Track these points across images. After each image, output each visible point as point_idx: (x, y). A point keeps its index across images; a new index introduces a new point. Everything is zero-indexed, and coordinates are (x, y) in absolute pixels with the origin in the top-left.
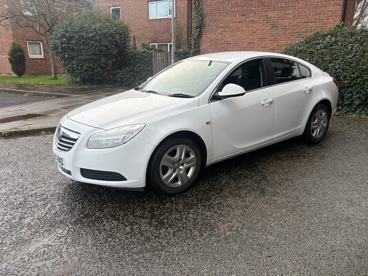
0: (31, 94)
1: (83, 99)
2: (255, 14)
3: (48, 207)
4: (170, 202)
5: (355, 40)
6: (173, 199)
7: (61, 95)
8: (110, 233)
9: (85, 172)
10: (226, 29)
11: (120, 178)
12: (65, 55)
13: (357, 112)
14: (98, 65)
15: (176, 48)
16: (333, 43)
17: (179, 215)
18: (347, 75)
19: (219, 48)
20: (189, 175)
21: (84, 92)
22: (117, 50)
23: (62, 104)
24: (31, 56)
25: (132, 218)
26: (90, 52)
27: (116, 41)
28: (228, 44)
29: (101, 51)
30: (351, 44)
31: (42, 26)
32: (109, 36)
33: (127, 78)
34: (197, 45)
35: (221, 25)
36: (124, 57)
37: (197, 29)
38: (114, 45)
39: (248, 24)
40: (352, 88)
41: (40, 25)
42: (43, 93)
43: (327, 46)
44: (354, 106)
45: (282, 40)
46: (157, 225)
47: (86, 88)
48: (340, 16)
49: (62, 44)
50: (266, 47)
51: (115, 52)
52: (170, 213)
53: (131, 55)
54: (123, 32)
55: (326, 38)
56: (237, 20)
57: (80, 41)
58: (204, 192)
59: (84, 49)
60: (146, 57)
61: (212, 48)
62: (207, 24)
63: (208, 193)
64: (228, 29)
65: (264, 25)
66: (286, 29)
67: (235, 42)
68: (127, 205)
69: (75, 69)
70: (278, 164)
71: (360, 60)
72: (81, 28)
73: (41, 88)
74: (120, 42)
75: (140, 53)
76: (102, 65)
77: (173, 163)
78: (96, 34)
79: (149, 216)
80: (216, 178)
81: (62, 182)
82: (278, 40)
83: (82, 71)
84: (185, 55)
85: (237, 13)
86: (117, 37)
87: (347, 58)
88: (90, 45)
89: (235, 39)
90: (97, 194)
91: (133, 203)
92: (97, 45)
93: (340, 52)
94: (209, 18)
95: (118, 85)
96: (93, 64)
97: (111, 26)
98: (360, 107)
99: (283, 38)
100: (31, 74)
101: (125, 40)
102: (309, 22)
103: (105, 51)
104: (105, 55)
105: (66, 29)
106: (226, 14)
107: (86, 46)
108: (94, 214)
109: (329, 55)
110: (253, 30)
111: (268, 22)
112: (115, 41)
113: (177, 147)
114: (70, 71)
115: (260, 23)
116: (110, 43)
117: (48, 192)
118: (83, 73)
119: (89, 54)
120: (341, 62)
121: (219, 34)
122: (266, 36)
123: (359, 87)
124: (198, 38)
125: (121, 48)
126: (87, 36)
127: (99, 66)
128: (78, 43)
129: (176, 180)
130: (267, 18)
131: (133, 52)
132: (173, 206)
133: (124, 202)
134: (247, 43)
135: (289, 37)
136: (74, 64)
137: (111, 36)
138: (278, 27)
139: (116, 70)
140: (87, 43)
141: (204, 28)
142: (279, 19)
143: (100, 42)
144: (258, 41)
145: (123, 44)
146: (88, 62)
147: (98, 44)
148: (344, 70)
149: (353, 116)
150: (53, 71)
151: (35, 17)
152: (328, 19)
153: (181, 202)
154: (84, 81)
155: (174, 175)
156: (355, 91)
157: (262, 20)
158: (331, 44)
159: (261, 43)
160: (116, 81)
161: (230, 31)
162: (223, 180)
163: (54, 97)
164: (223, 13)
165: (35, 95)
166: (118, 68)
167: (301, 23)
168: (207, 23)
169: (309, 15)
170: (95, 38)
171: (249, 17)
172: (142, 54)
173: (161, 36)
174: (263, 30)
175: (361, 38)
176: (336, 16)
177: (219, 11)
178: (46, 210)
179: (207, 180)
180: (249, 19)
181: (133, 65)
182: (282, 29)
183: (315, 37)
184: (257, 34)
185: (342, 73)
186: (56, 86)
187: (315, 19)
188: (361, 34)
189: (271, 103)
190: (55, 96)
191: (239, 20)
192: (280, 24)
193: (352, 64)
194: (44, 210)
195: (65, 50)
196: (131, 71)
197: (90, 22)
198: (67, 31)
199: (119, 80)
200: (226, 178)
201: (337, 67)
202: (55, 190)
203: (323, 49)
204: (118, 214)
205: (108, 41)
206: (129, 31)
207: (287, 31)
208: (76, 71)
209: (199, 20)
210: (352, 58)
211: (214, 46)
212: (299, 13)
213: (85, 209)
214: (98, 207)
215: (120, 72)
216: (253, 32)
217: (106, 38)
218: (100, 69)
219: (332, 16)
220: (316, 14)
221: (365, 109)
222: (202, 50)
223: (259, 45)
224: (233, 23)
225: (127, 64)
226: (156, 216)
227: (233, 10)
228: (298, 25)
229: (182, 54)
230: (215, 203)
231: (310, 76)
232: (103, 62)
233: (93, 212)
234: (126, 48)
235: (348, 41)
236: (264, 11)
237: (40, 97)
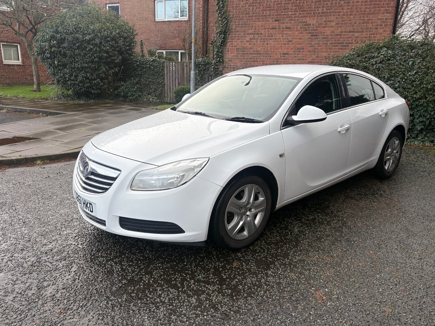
0: (11, 110)
1: (81, 117)
2: (291, 20)
3: (73, 269)
4: (236, 259)
5: (416, 55)
7: (50, 112)
8: (171, 307)
9: (125, 222)
10: (256, 36)
11: (177, 229)
12: (54, 62)
13: (419, 139)
14: (97, 75)
15: (188, 57)
16: (391, 57)
17: (256, 278)
18: (408, 95)
19: (247, 58)
20: (257, 222)
21: (80, 109)
22: (120, 57)
23: (55, 124)
24: (6, 62)
25: (194, 284)
26: (87, 58)
27: (120, 46)
28: (258, 54)
29: (100, 58)
30: (411, 59)
31: (23, 25)
32: (110, 40)
33: (132, 92)
34: (220, 54)
35: (250, 31)
36: (129, 66)
37: (220, 34)
38: (116, 51)
39: (283, 31)
40: (414, 110)
41: (19, 24)
42: (26, 108)
43: (383, 60)
44: (416, 132)
45: (322, 52)
46: (232, 293)
47: (82, 104)
48: (391, 25)
49: (51, 47)
50: (303, 59)
51: (118, 59)
52: (242, 275)
53: (137, 64)
54: (128, 36)
55: (382, 51)
56: (269, 26)
57: (75, 44)
58: (276, 244)
59: (80, 54)
60: (156, 66)
61: (238, 59)
62: (233, 30)
63: (282, 246)
64: (258, 36)
65: (301, 33)
66: (328, 39)
67: (266, 51)
68: (182, 265)
69: (67, 79)
71: (423, 78)
72: (75, 28)
73: (22, 102)
74: (125, 48)
75: (149, 61)
76: (102, 75)
77: (240, 207)
78: (95, 36)
79: (217, 281)
80: (284, 224)
82: (318, 52)
83: (77, 82)
84: (206, 66)
85: (270, 18)
86: (121, 42)
87: (408, 75)
88: (87, 50)
89: (267, 49)
91: (189, 261)
92: (96, 50)
93: (400, 67)
94: (235, 22)
95: (121, 101)
96: (91, 74)
97: (113, 27)
98: (422, 133)
99: (324, 49)
100: (5, 84)
101: (130, 45)
102: (354, 32)
103: (106, 58)
104: (107, 63)
105: (57, 30)
106: (256, 19)
107: (82, 51)
108: (141, 279)
109: (387, 70)
110: (288, 39)
111: (306, 30)
112: (118, 46)
113: (246, 187)
114: (60, 82)
115: (297, 31)
116: (112, 48)
118: (78, 85)
119: (86, 60)
120: (401, 80)
121: (247, 41)
122: (303, 46)
123: (422, 109)
124: (221, 46)
125: (125, 55)
126: (83, 38)
127: (98, 76)
128: (71, 47)
129: (242, 229)
130: (305, 25)
131: (140, 60)
132: (243, 266)
133: (176, 260)
134: (281, 54)
135: (331, 49)
136: (65, 74)
137: (113, 39)
138: (319, 36)
139: (118, 82)
140: (83, 47)
141: (229, 34)
142: (320, 27)
143: (99, 47)
144: (294, 51)
145: (128, 50)
146: (84, 71)
147: (98, 49)
148: (404, 88)
149: (415, 144)
150: (35, 80)
151: (13, 13)
152: (377, 28)
153: (252, 260)
154: (78, 95)
155: (241, 223)
156: (417, 114)
157: (299, 27)
158: (389, 58)
159: (298, 54)
160: (118, 96)
161: (261, 39)
162: (294, 227)
163: (41, 114)
164: (252, 16)
165: (16, 111)
166: (121, 80)
167: (345, 32)
168: (233, 28)
169: (355, 23)
170: (94, 42)
171: (284, 23)
172: (151, 63)
173: (170, 42)
174: (300, 39)
175: (422, 52)
176: (386, 25)
177: (248, 14)
178: (72, 275)
179: (274, 228)
180: (284, 26)
181: (140, 76)
182: (323, 38)
183: (369, 49)
184: (293, 44)
185: (403, 93)
186: (41, 100)
187: (362, 28)
188: (422, 48)
189: (347, 130)
190: (43, 112)
191: (272, 26)
192: (321, 33)
193: (414, 82)
194: (69, 275)
195: (54, 55)
196: (137, 83)
197: (87, 21)
198: (57, 32)
199: (122, 94)
200: (298, 225)
201: (397, 85)
202: (76, 244)
203: (379, 63)
204: (173, 279)
205: (110, 46)
206: (135, 34)
207: (328, 41)
208: (69, 82)
209: (224, 24)
210: (414, 75)
211: (241, 56)
212: (344, 21)
213: (127, 271)
214: (143, 268)
215: (123, 84)
216: (288, 41)
217: (107, 42)
218: (99, 80)
219: (382, 25)
220: (363, 23)
221: (428, 135)
222: (226, 60)
223: (295, 57)
224: (265, 29)
225: (132, 74)
226: (225, 280)
227: (265, 14)
228: (341, 35)
229: (202, 65)
230: (296, 260)
231: (383, 97)
232: (104, 72)
233: (139, 277)
234: (131, 55)
235: (408, 55)
236: (302, 17)
237: (22, 114)
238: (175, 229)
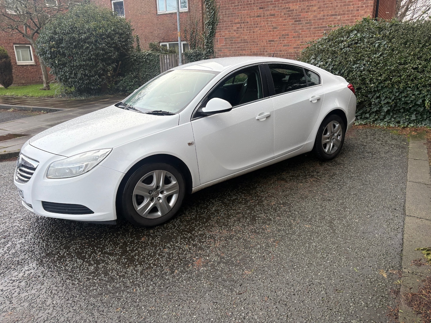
0: (17, 109)
1: (75, 113)
2: (275, 7)
3: (8, 246)
4: (147, 235)
5: (383, 36)
6: (152, 231)
7: (50, 109)
8: (70, 274)
9: (47, 206)
10: (243, 25)
11: (86, 211)
12: (55, 62)
13: (385, 120)
14: (95, 71)
16: (358, 40)
17: (154, 250)
18: (374, 77)
19: (236, 47)
20: (171, 204)
21: (78, 105)
22: (117, 53)
23: (49, 121)
24: (19, 63)
25: (100, 255)
26: (85, 57)
27: (116, 42)
28: (245, 42)
29: (97, 55)
30: (379, 41)
31: (29, 27)
32: (106, 38)
33: (130, 86)
34: (209, 45)
35: (236, 21)
36: (127, 61)
37: (209, 25)
38: (113, 47)
39: (268, 18)
40: (380, 92)
41: (26, 26)
42: (30, 107)
43: (352, 44)
44: (383, 114)
45: (306, 37)
46: (126, 262)
47: (83, 100)
48: (371, 6)
49: (51, 48)
50: (289, 46)
51: (115, 55)
52: (143, 248)
53: (134, 59)
54: (123, 32)
55: (351, 34)
56: (254, 14)
57: (72, 44)
58: (188, 222)
59: (77, 53)
60: (152, 60)
61: (227, 48)
62: (221, 20)
63: (193, 223)
64: (245, 25)
65: (285, 19)
66: (311, 23)
67: (253, 40)
68: (98, 241)
69: (68, 77)
70: (280, 186)
71: (387, 60)
72: (72, 28)
73: (29, 101)
74: (121, 44)
75: (145, 56)
76: (99, 71)
77: (150, 191)
78: (91, 34)
79: (120, 252)
80: (207, 204)
81: (30, 216)
82: (302, 37)
83: (77, 80)
84: (197, 57)
85: (254, 6)
86: (116, 38)
87: (373, 58)
88: (84, 48)
89: (254, 37)
90: (67, 229)
91: (106, 238)
92: (92, 48)
93: (366, 50)
94: (222, 12)
95: (120, 95)
96: (89, 71)
97: (108, 25)
98: (389, 114)
99: (308, 34)
100: (20, 84)
101: (126, 40)
102: (336, 15)
103: (103, 55)
104: (103, 60)
105: (55, 31)
106: (241, 8)
107: (80, 49)
108: (58, 252)
109: (354, 54)
110: (273, 26)
111: (290, 16)
112: (114, 43)
113: (153, 172)
114: (62, 80)
115: (281, 17)
116: (108, 45)
117: (12, 228)
118: (78, 82)
119: (83, 59)
120: (366, 63)
121: (234, 31)
122: (288, 33)
123: (387, 91)
124: (210, 37)
125: (122, 50)
126: (79, 37)
127: (96, 73)
128: (69, 47)
129: (154, 209)
130: (288, 11)
131: (137, 55)
132: (149, 240)
133: (96, 237)
134: (267, 41)
135: (315, 33)
136: (66, 72)
137: (108, 36)
138: (302, 21)
139: (117, 76)
140: (80, 46)
141: (217, 25)
142: (303, 12)
143: (95, 45)
144: (280, 38)
145: (124, 46)
146: (83, 68)
147: (94, 47)
148: (370, 71)
149: (381, 125)
150: (44, 79)
151: (19, 16)
152: (358, 10)
153: (159, 235)
154: (80, 91)
155: (152, 204)
156: (383, 96)
157: (283, 14)
158: (356, 41)
159: (283, 41)
160: (118, 90)
161: (247, 28)
162: (213, 206)
163: (42, 111)
164: (238, 5)
165: (21, 110)
166: (120, 74)
167: (328, 15)
168: (221, 18)
169: (337, 6)
170: (89, 40)
171: (268, 10)
172: (147, 57)
173: (172, 34)
174: (284, 25)
175: (390, 34)
176: (367, 6)
177: (234, 3)
178: (5, 250)
179: (195, 208)
180: (268, 13)
181: (137, 70)
182: (306, 23)
183: (340, 33)
184: (278, 30)
185: (368, 75)
186: (47, 98)
187: (343, 11)
188: (390, 29)
189: (268, 117)
190: (44, 110)
191: (257, 14)
192: (304, 18)
193: (379, 64)
194: (3, 250)
195: (55, 55)
196: (135, 77)
197: (83, 21)
198: (55, 33)
199: (121, 89)
200: (218, 205)
201: (362, 68)
202: (19, 226)
203: (347, 47)
204: (85, 252)
205: (106, 43)
206: (132, 30)
207: (311, 25)
208: (70, 80)
209: (211, 15)
210: (379, 57)
211: (230, 45)
212: (325, 4)
213: (50, 246)
214: (65, 244)
215: (122, 79)
216: (273, 28)
217: (103, 40)
218: (97, 76)
219: (363, 7)
220: (345, 5)
221: (395, 116)
222: (216, 50)
223: (281, 43)
224: (251, 17)
225: (131, 69)
226: (127, 252)
227: (249, 2)
228: (324, 19)
229: (193, 56)
230: (197, 235)
231: (320, 83)
232: (101, 68)
233: (57, 251)
234: (128, 50)
235: (375, 37)
236: (285, 3)
237: (26, 112)
238: (85, 210)
